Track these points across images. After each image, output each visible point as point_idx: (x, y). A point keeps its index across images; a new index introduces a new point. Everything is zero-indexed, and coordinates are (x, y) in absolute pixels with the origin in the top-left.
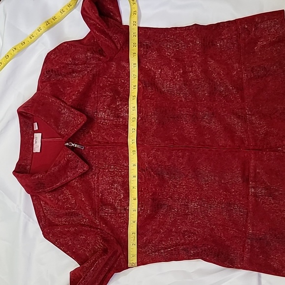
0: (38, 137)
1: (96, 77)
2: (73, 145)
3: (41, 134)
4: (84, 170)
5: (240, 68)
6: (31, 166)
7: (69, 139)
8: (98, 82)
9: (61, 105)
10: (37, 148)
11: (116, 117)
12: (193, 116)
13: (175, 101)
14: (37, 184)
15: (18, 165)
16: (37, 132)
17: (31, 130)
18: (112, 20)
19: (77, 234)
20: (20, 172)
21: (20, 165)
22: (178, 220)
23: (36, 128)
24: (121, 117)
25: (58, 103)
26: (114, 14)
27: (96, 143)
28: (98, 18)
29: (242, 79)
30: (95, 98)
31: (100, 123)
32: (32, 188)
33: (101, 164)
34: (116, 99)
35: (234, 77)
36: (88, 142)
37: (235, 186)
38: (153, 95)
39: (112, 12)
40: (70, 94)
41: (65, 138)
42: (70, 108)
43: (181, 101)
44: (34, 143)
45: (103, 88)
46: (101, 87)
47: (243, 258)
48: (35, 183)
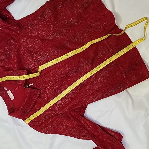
0: (9, 92)
1: (18, 51)
2: (28, 86)
3: (10, 90)
4: (39, 93)
5: (76, 9)
6: (15, 107)
7: (25, 84)
8: (21, 53)
9: (12, 72)
10: (12, 97)
11: (38, 63)
12: (69, 41)
13: (58, 40)
14: (23, 112)
15: (9, 110)
16: (7, 90)
17: (4, 92)
18: (9, 20)
19: (53, 123)
20: (12, 112)
21: (10, 109)
22: (91, 86)
23: (6, 89)
24: (40, 61)
25: (10, 72)
26: (8, 16)
27: (37, 79)
28: (2, 22)
29: (80, 13)
30: (24, 60)
31: (34, 69)
32: (21, 115)
33: (44, 86)
34: (33, 55)
35: (76, 14)
36: (34, 81)
37: (105, 56)
38: (47, 43)
39: (7, 16)
40: (12, 66)
41: (22, 85)
42: (17, 71)
43: (61, 38)
44: (9, 96)
45: (24, 54)
46: (23, 54)
47: (126, 82)
48: (22, 112)
